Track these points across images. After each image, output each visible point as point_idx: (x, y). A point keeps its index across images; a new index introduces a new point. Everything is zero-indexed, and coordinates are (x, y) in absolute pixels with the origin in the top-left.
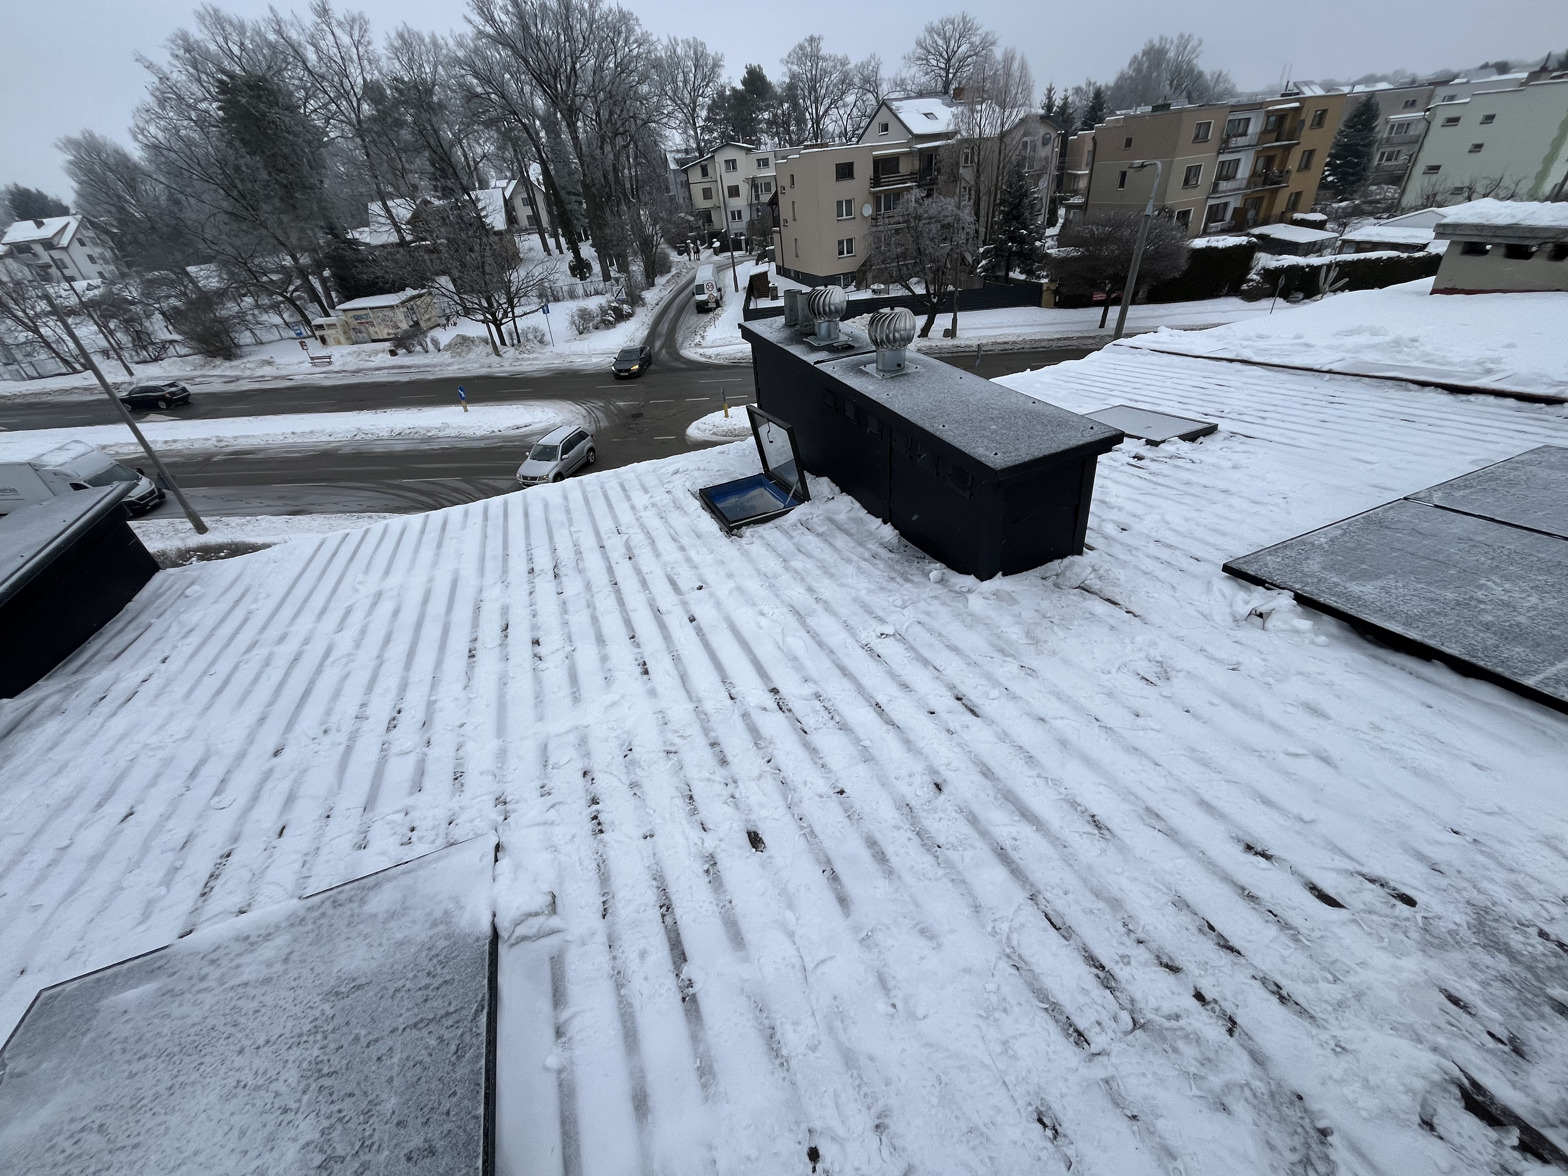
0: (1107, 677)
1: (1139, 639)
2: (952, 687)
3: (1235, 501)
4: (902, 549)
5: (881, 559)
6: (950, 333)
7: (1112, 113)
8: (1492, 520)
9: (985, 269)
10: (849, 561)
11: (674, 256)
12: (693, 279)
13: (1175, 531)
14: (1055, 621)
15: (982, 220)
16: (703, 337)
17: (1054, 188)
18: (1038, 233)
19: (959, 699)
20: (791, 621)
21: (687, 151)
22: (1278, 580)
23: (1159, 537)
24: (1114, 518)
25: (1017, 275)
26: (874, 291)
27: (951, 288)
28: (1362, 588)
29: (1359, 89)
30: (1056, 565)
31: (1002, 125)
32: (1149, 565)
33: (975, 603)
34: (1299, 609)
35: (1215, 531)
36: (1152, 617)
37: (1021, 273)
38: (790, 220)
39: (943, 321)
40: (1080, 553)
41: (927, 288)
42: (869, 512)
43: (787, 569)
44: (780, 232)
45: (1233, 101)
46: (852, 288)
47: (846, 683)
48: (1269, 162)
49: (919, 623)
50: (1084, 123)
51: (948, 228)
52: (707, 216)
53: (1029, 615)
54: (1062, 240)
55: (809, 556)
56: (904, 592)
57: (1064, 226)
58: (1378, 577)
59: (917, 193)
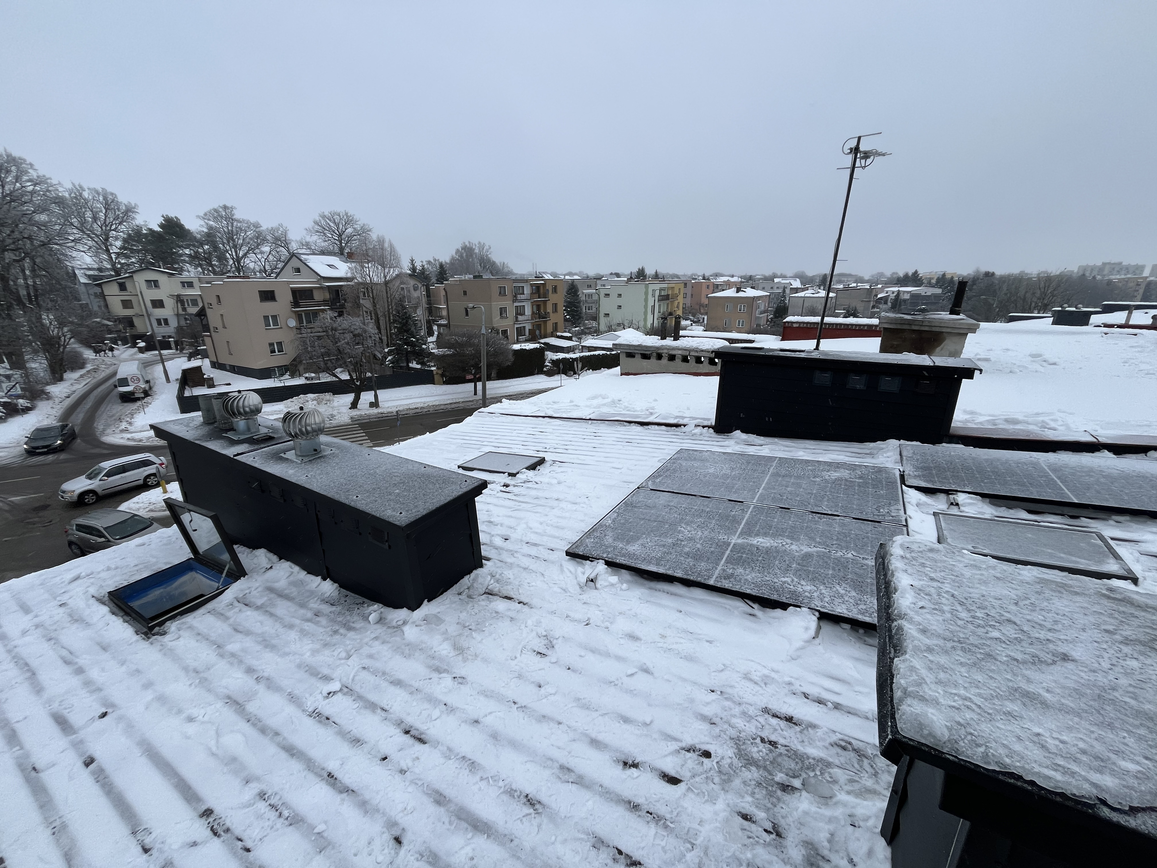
0: (515, 662)
1: (530, 622)
2: (399, 723)
3: (563, 505)
4: (343, 599)
5: (323, 615)
6: (375, 404)
7: (452, 276)
8: (673, 492)
9: (391, 362)
10: (291, 627)
11: (88, 354)
12: (115, 374)
13: (536, 533)
14: (473, 628)
15: (383, 331)
16: (130, 424)
17: (427, 314)
18: (423, 340)
19: (407, 732)
20: (229, 715)
21: (100, 270)
22: (594, 554)
23: (528, 540)
24: (499, 532)
25: (414, 365)
26: (306, 378)
27: (369, 374)
28: (634, 548)
29: (567, 277)
30: (466, 581)
31: (385, 277)
32: (526, 562)
33: (410, 633)
34: (609, 570)
35: (557, 527)
36: (534, 602)
37: (417, 364)
38: (220, 326)
39: (367, 397)
40: (481, 566)
41: (350, 374)
42: (309, 573)
43: (222, 656)
44: (210, 336)
45: (514, 277)
46: (287, 376)
47: (296, 766)
48: (538, 307)
49: (364, 668)
50: (437, 280)
51: (358, 337)
52: (129, 322)
53: (453, 629)
54: (439, 344)
55: (248, 633)
56: (348, 642)
57: (438, 336)
58: (638, 538)
59: (330, 314)
